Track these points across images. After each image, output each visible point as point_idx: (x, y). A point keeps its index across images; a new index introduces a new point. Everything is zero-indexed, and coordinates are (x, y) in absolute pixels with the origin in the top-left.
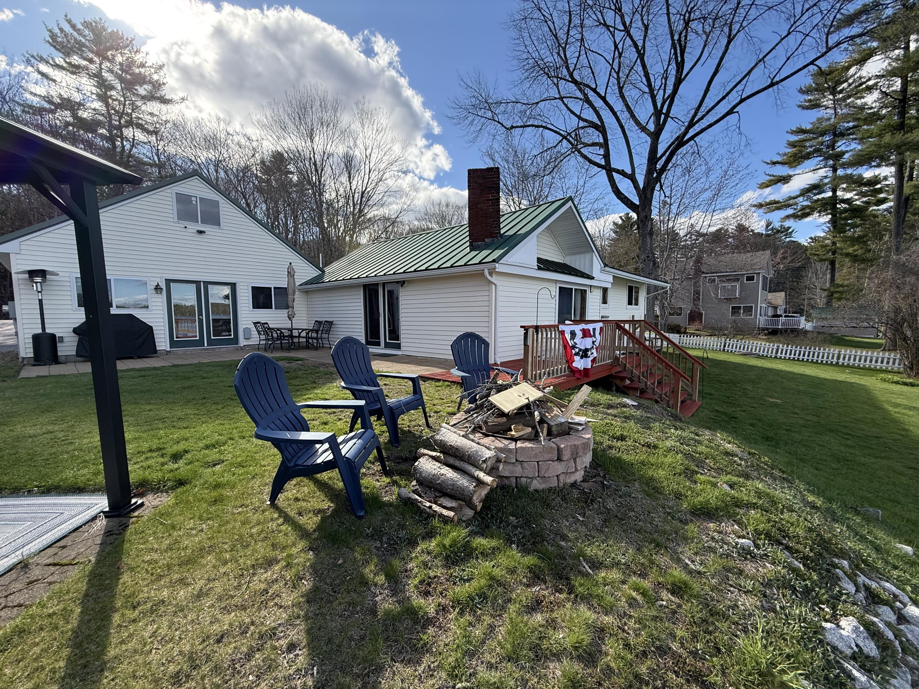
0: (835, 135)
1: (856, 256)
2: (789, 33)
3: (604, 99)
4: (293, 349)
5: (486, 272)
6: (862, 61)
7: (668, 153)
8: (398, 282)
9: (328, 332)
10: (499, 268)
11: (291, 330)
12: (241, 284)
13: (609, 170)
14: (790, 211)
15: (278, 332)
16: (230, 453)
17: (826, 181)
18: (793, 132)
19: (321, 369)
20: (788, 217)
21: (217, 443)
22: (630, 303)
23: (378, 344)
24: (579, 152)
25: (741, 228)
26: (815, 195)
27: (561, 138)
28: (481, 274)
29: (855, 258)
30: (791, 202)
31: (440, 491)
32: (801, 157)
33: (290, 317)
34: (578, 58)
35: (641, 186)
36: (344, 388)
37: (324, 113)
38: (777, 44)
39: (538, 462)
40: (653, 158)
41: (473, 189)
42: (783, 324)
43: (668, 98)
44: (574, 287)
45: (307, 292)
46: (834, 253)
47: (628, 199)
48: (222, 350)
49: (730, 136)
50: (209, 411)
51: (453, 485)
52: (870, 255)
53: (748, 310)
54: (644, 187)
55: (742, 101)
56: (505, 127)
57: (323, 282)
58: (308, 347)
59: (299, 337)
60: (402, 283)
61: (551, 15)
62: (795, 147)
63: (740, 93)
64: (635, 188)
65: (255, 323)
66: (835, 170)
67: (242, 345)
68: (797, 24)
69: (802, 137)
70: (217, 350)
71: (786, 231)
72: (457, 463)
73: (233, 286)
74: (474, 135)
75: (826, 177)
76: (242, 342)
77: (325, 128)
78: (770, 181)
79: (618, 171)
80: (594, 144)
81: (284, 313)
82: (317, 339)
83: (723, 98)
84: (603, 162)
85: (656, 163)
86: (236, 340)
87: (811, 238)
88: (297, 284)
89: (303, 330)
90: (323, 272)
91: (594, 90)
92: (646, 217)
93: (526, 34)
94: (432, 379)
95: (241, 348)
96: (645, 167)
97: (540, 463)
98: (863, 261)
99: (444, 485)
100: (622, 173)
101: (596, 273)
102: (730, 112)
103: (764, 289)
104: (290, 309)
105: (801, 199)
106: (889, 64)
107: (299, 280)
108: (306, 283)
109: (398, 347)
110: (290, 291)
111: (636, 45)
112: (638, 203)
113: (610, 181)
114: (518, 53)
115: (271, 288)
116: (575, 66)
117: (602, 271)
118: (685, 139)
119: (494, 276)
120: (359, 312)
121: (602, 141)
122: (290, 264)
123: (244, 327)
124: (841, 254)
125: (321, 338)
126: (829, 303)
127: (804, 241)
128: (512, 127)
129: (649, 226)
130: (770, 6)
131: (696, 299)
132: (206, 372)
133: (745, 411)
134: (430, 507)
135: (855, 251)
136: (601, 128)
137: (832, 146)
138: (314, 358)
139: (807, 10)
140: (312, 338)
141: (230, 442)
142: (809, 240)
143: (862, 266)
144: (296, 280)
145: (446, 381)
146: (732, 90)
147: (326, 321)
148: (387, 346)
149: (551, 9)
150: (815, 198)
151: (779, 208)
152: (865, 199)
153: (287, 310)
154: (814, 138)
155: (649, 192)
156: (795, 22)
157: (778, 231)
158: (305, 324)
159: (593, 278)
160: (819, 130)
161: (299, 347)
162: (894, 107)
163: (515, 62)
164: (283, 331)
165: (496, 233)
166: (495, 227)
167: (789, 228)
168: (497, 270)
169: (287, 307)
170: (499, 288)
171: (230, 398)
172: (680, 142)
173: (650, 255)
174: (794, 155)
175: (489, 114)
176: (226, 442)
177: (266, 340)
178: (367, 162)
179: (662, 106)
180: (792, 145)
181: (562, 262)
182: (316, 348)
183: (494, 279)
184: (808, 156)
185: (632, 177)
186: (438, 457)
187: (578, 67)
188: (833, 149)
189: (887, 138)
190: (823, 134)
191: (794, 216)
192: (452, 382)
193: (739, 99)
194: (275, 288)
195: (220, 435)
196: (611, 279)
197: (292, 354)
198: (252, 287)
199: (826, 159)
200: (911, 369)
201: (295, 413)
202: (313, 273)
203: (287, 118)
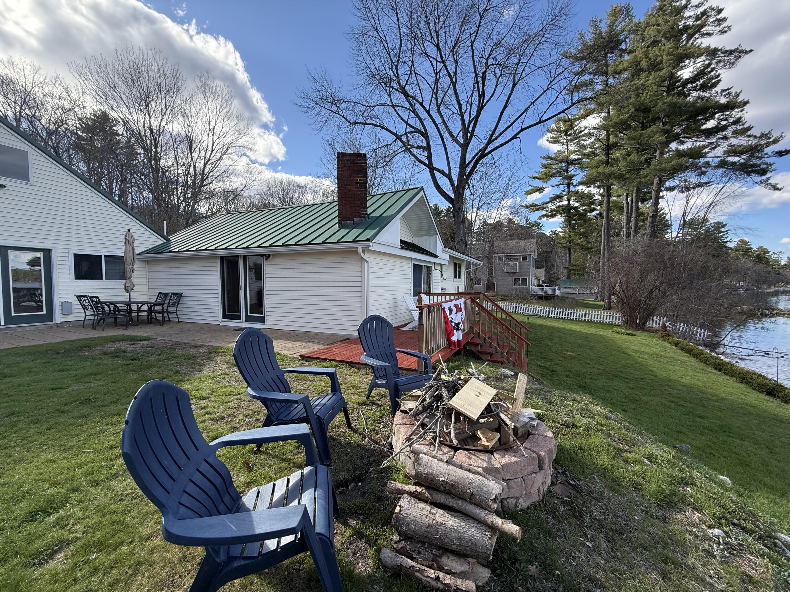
0: (568, 163)
1: (582, 245)
2: (548, 89)
3: (428, 112)
4: (132, 325)
5: (360, 250)
6: (585, 116)
7: (474, 161)
8: (262, 256)
9: (176, 305)
10: (373, 247)
11: (128, 304)
12: (59, 250)
13: (432, 169)
14: (544, 212)
15: (112, 306)
16: (78, 521)
17: (564, 193)
18: (544, 158)
19: (179, 352)
20: (543, 216)
21: (50, 502)
22: (456, 277)
23: (239, 318)
24: (410, 152)
25: (510, 221)
26: (558, 202)
27: (395, 138)
28: (355, 252)
29: (582, 248)
30: (545, 206)
31: (439, 548)
32: (550, 176)
33: (128, 290)
34: (409, 75)
35: (456, 185)
36: (254, 397)
37: (162, 79)
38: (541, 95)
39: (522, 477)
40: (463, 165)
41: (342, 171)
42: (546, 292)
43: (473, 120)
44: (423, 264)
45: (147, 262)
46: (570, 243)
47: (446, 194)
48: (28, 329)
49: (515, 154)
50: (24, 439)
51: (460, 539)
52: (589, 246)
53: (524, 281)
54: (457, 185)
55: (522, 130)
56: (349, 122)
57: (170, 252)
58: (150, 321)
59: (139, 310)
60: (267, 257)
61: (385, 37)
62: (546, 168)
63: (521, 124)
64: (452, 185)
65: (78, 297)
66: (569, 187)
67: (58, 322)
68: (553, 83)
69: (549, 162)
70: (20, 330)
71: (538, 225)
72: (452, 502)
73: (47, 253)
74: (321, 125)
75: (564, 191)
76: (59, 318)
77: (163, 94)
78: (532, 190)
79: (439, 171)
80: (418, 147)
81: (120, 284)
82: (162, 312)
83: (509, 126)
84: (427, 162)
85: (466, 168)
86: (50, 316)
87: (552, 231)
88: (137, 252)
89: (143, 303)
90: (168, 240)
91: (421, 104)
92: (460, 208)
93: (364, 48)
94: (317, 359)
95: (58, 325)
96: (458, 170)
97: (525, 478)
98: (587, 249)
99: (447, 540)
100: (442, 172)
101: (439, 252)
102: (515, 137)
103: (533, 267)
104: (128, 281)
105: (550, 204)
106: (601, 121)
107: (139, 247)
108: (148, 252)
109: (262, 320)
110: (128, 260)
111: (450, 75)
112: (453, 197)
113: (432, 178)
114: (358, 62)
115: (101, 256)
116: (407, 82)
117: (443, 251)
118: (486, 152)
119: (366, 253)
120: (216, 284)
121: (425, 145)
122: (129, 230)
123: (63, 300)
124: (574, 244)
125: (167, 312)
126: (569, 277)
127: (548, 233)
128: (356, 123)
129: (462, 216)
130: (539, 66)
131: (491, 273)
132: (9, 366)
133: (557, 364)
134: (438, 578)
135: (582, 242)
136: (425, 135)
137: (567, 170)
138: (162, 335)
139: (558, 75)
140: (156, 312)
141: (75, 497)
142: (551, 233)
143: (586, 252)
144: (135, 248)
145: (333, 360)
146: (515, 121)
147: (173, 294)
148: (248, 319)
149: (385, 32)
150: (558, 204)
151: (538, 210)
152: (584, 208)
153: (124, 281)
154: (557, 164)
155: (461, 189)
156: (551, 82)
157: (533, 225)
158: (145, 297)
159: (437, 257)
160: (559, 158)
161: (139, 322)
162: (603, 149)
163: (354, 69)
164: (118, 305)
165: (364, 214)
166: (363, 208)
167: (540, 223)
168: (370, 248)
169: (123, 277)
170: (371, 265)
171: (58, 410)
172: (482, 154)
173: (463, 239)
174: (546, 174)
175: (334, 108)
176: (67, 498)
177: (94, 315)
178: (211, 135)
179: (469, 124)
180: (545, 166)
181: (411, 242)
182: (162, 323)
183: (366, 256)
184: (553, 176)
185: (449, 177)
186: (420, 493)
187: (409, 83)
188: (567, 173)
189: (601, 169)
190: (561, 162)
191: (547, 216)
192: (340, 361)
193: (520, 129)
194: (105, 256)
195: (54, 484)
196: (448, 258)
197: (133, 332)
198: (74, 254)
199: (564, 178)
200: (627, 323)
201: (210, 460)
202: (157, 241)
203: (116, 77)
